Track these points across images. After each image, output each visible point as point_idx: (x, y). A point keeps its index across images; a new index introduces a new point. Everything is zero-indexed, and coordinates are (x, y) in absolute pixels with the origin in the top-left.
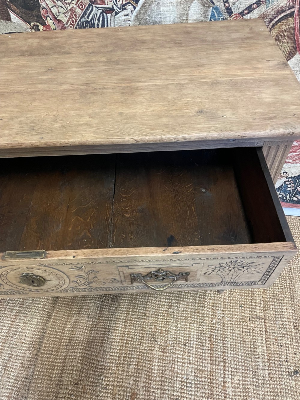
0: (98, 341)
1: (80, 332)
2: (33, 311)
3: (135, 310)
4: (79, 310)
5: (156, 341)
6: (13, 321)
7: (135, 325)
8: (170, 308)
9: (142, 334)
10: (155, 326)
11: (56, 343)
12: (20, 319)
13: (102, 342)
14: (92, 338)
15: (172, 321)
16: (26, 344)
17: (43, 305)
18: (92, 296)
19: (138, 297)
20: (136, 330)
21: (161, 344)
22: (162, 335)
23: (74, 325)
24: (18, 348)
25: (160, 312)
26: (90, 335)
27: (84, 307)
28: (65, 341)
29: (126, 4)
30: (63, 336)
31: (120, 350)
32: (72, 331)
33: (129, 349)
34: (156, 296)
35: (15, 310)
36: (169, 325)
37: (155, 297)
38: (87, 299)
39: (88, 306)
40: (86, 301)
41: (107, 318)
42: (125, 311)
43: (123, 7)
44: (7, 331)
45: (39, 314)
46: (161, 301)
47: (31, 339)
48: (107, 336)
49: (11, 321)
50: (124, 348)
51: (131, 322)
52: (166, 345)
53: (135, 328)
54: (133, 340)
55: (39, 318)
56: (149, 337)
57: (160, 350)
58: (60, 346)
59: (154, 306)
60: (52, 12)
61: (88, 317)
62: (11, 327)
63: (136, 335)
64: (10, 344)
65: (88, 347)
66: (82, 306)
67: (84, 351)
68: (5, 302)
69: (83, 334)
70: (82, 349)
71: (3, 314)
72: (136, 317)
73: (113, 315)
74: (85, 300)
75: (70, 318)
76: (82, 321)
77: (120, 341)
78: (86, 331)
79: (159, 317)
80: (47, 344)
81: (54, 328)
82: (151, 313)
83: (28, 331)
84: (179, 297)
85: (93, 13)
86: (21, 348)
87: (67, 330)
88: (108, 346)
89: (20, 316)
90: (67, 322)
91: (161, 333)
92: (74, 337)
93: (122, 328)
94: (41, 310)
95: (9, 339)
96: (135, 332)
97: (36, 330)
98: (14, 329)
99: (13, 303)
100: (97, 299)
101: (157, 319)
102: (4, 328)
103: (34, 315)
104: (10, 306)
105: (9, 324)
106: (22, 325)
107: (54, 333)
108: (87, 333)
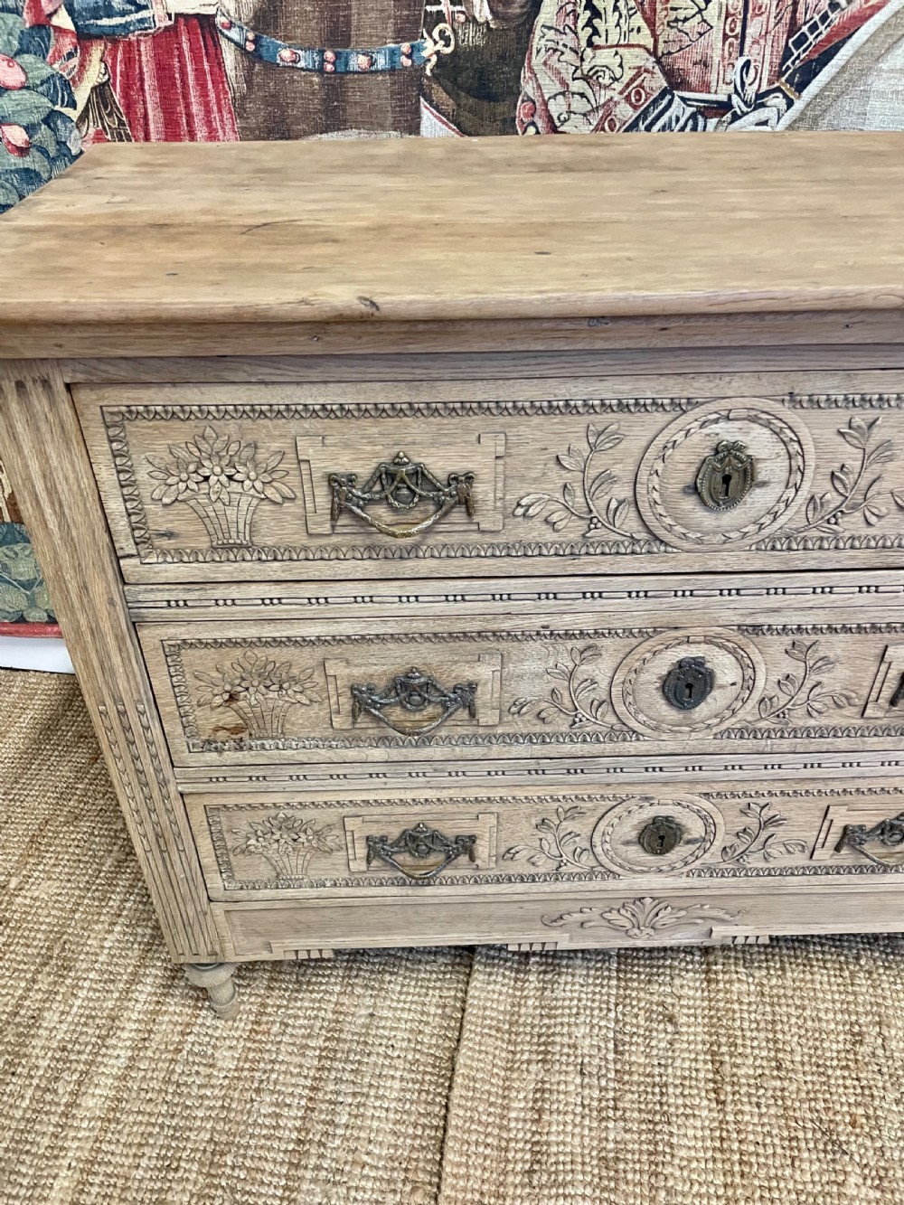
0: (637, 1157)
1: (565, 1124)
2: (378, 1054)
3: (740, 1050)
4: (542, 1048)
5: (845, 1153)
6: (313, 1089)
7: (754, 1100)
8: (861, 1043)
9: (788, 1127)
10: (825, 1101)
11: (488, 1162)
12: (338, 1081)
13: (652, 1158)
14: (611, 1146)
15: (880, 1084)
16: (377, 1168)
17: (412, 1031)
18: (575, 1002)
19: (736, 1006)
20: (761, 1115)
21: (864, 1162)
22: (858, 1130)
23: (535, 1101)
24: (351, 1184)
25: (828, 1054)
26: (604, 1135)
27: (558, 1039)
28: (519, 1155)
29: (768, 93)
30: (508, 1141)
31: (726, 1186)
32: (537, 1121)
33: (756, 1182)
34: (798, 1002)
35: (314, 1049)
36: (872, 1096)
37: (797, 1007)
38: (560, 1011)
39: (570, 1037)
40: (559, 1020)
41: (648, 1075)
42: (705, 1053)
43: (759, 102)
44: (298, 1123)
45: (401, 1061)
46: (820, 1020)
47: (392, 1151)
48: (666, 1137)
49: (304, 1087)
50: (738, 1180)
51: (737, 1088)
52: (882, 1164)
53: (756, 1110)
54: (761, 1151)
55: (406, 1074)
56: (816, 1141)
57: (869, 1182)
58: (506, 1173)
59: (800, 1037)
60: (547, 111)
61: (582, 1073)
62: (313, 1110)
63: (769, 1134)
64: (318, 1168)
65: (610, 1179)
66: (548, 1036)
67: (598, 1191)
68: (273, 1022)
69: (577, 1130)
70: (590, 1184)
71: (273, 1062)
72: (751, 1072)
73: (666, 1066)
74: (555, 1017)
75: (515, 1075)
76: (562, 1087)
77: (718, 1155)
78: (587, 1122)
79: (830, 1072)
80: (459, 1165)
81: (472, 1110)
82: (798, 1058)
83: (375, 1124)
84: (878, 1005)
85: (667, 114)
86: (363, 1183)
87: (517, 1120)
88: (678, 1173)
89: (337, 1070)
90: (509, 1088)
91: (853, 1124)
92: (548, 1144)
93: (710, 1110)
94: (406, 1050)
95: (313, 1151)
96: (763, 1125)
97: (405, 1117)
98: (323, 1117)
99: (301, 1027)
100: (596, 1012)
101: (824, 1079)
102: (285, 1111)
103: (383, 1065)
104: (292, 1035)
105: (301, 1097)
106: (350, 1100)
107: (474, 1127)
108: (591, 1129)
